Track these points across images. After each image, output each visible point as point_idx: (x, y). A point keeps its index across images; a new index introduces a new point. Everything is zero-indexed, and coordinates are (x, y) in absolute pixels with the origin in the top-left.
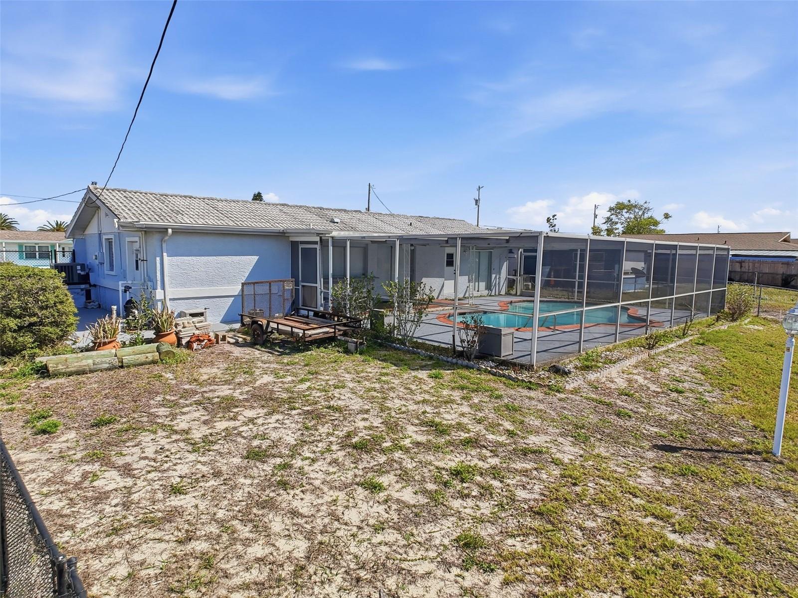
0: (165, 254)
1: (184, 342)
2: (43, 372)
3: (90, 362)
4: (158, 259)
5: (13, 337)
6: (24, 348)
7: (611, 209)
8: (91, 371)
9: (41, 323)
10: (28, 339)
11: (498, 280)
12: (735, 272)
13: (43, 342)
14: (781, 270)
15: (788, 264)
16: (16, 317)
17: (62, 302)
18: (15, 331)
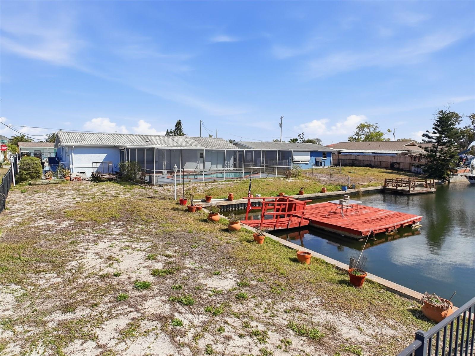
0: (73, 154)
1: (72, 179)
2: (30, 184)
3: (42, 182)
4: (71, 155)
5: (25, 176)
6: (28, 179)
7: (358, 127)
8: (42, 185)
9: (32, 172)
10: (28, 176)
11: (228, 164)
12: (372, 161)
13: (32, 178)
14: (390, 160)
15: (393, 157)
16: (26, 171)
17: (38, 167)
18: (26, 174)
